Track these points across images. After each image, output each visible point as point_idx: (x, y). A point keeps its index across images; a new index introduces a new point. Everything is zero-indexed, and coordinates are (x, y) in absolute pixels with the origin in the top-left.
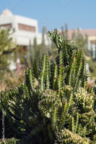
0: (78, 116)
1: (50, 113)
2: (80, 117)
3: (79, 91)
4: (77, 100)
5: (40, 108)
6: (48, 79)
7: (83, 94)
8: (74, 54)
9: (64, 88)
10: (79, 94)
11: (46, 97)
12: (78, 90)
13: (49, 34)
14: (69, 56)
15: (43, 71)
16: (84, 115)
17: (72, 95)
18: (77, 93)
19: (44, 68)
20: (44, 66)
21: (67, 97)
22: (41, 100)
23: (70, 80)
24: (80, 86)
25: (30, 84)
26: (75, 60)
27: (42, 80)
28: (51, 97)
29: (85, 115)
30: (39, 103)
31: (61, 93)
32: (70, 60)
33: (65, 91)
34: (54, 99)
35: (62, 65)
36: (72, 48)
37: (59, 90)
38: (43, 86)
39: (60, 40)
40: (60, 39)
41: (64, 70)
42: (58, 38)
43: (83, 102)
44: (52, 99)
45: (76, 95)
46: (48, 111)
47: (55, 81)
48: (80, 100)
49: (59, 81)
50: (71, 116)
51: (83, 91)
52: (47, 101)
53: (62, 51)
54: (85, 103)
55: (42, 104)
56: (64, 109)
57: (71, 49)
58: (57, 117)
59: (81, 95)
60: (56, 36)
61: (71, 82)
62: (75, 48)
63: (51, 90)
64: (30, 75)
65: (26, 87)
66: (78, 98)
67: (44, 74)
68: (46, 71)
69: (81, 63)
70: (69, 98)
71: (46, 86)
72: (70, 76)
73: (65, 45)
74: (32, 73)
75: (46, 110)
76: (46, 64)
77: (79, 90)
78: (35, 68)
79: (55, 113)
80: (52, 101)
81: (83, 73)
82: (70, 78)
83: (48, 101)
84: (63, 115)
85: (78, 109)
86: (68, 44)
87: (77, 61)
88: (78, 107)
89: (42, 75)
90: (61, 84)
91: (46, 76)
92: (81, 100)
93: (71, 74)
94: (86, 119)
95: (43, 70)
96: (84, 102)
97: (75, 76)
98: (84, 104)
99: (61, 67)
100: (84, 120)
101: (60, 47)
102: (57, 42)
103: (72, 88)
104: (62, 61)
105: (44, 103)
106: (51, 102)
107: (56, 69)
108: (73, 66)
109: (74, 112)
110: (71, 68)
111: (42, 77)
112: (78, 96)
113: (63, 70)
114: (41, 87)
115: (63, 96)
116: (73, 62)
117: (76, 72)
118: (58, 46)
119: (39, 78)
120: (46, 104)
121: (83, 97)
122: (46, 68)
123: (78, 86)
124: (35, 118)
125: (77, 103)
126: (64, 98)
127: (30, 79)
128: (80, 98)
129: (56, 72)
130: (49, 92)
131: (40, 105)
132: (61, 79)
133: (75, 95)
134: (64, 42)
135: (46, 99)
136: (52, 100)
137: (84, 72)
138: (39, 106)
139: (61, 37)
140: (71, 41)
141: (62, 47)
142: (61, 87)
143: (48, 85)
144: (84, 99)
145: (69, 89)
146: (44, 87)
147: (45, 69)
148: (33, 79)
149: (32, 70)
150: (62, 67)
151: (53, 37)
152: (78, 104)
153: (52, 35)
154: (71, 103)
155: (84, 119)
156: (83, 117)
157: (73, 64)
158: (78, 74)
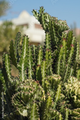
0: (67, 112)
1: (28, 110)
2: (71, 114)
3: (70, 82)
4: (67, 92)
5: (14, 104)
6: (30, 67)
7: (75, 85)
8: (64, 36)
9: (50, 78)
10: (70, 85)
11: (23, 89)
12: (68, 80)
13: (34, 13)
14: (58, 39)
15: (24, 57)
16: (75, 111)
17: (60, 86)
18: (67, 84)
19: (25, 53)
20: (25, 50)
21: (54, 89)
22: (15, 94)
23: (59, 68)
24: (72, 76)
25: (7, 73)
26: (64, 43)
27: (23, 67)
28: (28, 89)
29: (77, 111)
30: (13, 97)
31: (45, 84)
32: (59, 44)
33: (51, 81)
34: (32, 92)
35: (48, 50)
36: (62, 29)
37: (43, 80)
38: (24, 76)
39: (46, 20)
40: (46, 18)
41: (52, 55)
42: (44, 17)
43: (74, 95)
44: (29, 92)
45: (66, 86)
46: (24, 107)
47: (38, 68)
48: (70, 93)
49: (43, 69)
50: (58, 113)
51: (75, 81)
52: (22, 95)
53: (49, 33)
54: (77, 96)
55: (17, 98)
56: (47, 105)
57: (61, 31)
58: (36, 116)
59: (72, 86)
60: (41, 14)
61: (60, 70)
62: (65, 29)
63: (33, 81)
64: (6, 62)
65: (2, 76)
66: (68, 91)
67: (25, 61)
68: (27, 57)
69: (73, 48)
70: (56, 90)
71: (28, 75)
72: (59, 63)
73: (52, 25)
74: (8, 59)
75: (22, 106)
76: (27, 48)
77: (70, 80)
78: (12, 52)
79: (33, 110)
80: (30, 94)
81: (75, 60)
82: (59, 65)
83: (24, 94)
84: (46, 112)
85: (68, 103)
86: (56, 24)
87: (67, 45)
88: (68, 101)
89: (22, 62)
90: (45, 73)
91: (27, 63)
92: (72, 93)
93: (59, 60)
94: (79, 116)
95: (23, 55)
96: (76, 94)
97: (65, 63)
98: (75, 97)
99: (47, 52)
100: (75, 118)
101: (47, 28)
102: (42, 22)
103: (60, 78)
104: (49, 45)
105: (19, 97)
106: (27, 96)
107: (40, 54)
108: (61, 50)
109: (62, 107)
110: (59, 54)
111: (23, 65)
112: (69, 87)
113: (49, 55)
114: (21, 77)
115: (47, 87)
116: (62, 46)
117: (67, 58)
118: (45, 27)
119: (19, 66)
120: (22, 99)
121: (74, 89)
122: (27, 52)
123: (69, 75)
124: (10, 116)
125: (67, 96)
126: (50, 90)
127: (6, 66)
128: (70, 90)
129: (40, 58)
130: (29, 83)
131: (14, 100)
132: (45, 67)
133: (64, 86)
134: (52, 22)
135: (21, 91)
136: (28, 94)
137: (77, 58)
138: (12, 102)
139: (48, 17)
140: (60, 22)
141: (49, 28)
142: (46, 76)
143: (31, 74)
144: (76, 91)
145: (56, 79)
146: (26, 76)
147: (27, 54)
148: (10, 66)
149: (8, 55)
150: (49, 52)
151: (39, 16)
152: (69, 97)
153: (38, 15)
154: (59, 96)
155: (75, 116)
156: (74, 114)
157: (62, 48)
158: (69, 61)
